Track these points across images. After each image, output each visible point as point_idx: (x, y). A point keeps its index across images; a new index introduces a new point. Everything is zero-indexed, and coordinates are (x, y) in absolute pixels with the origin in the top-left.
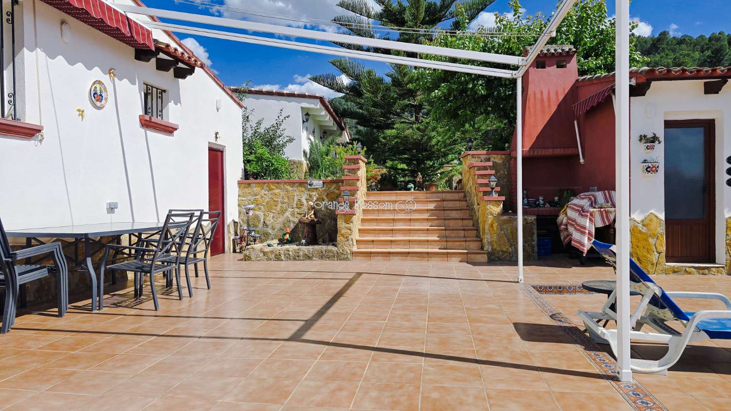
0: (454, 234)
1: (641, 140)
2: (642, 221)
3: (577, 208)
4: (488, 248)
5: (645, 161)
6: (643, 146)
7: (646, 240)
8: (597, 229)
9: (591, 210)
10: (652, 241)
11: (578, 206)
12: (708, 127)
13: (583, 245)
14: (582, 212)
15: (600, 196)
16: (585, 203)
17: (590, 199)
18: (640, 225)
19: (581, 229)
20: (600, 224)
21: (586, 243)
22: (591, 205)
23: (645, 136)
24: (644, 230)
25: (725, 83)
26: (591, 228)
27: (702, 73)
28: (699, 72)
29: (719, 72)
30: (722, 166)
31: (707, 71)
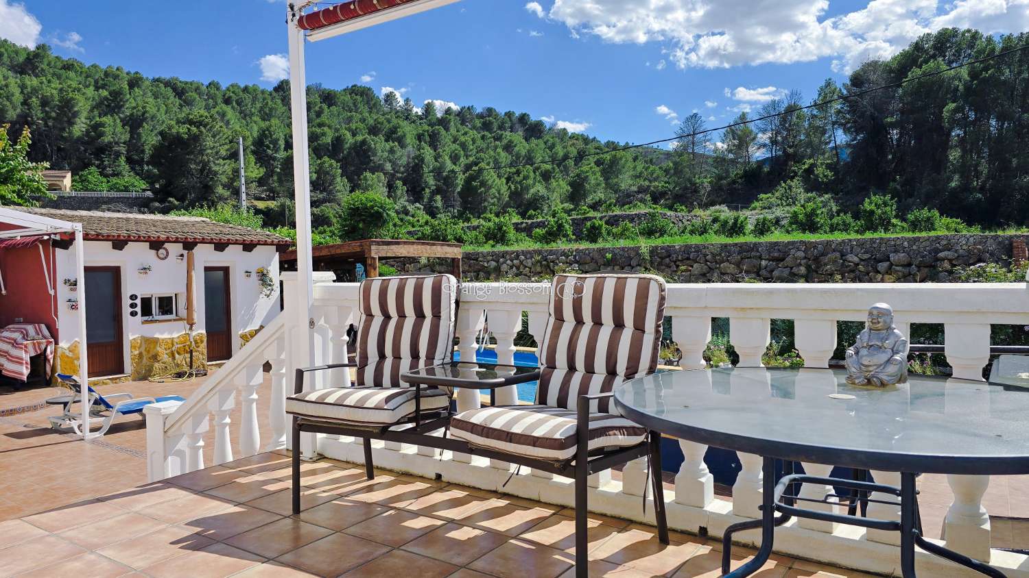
1: (65, 283)
2: (69, 348)
3: (8, 340)
5: (70, 301)
6: (67, 288)
7: (73, 363)
8: (31, 358)
9: (25, 342)
10: (77, 362)
11: (9, 339)
12: (115, 272)
13: (22, 374)
14: (15, 344)
15: (31, 329)
16: (17, 336)
17: (22, 332)
18: (67, 351)
19: (19, 361)
20: (33, 354)
21: (25, 371)
22: (24, 338)
23: (69, 281)
24: (70, 355)
25: (127, 244)
26: (26, 357)
27: (111, 238)
28: (108, 236)
29: (122, 238)
30: (126, 302)
31: (114, 236)
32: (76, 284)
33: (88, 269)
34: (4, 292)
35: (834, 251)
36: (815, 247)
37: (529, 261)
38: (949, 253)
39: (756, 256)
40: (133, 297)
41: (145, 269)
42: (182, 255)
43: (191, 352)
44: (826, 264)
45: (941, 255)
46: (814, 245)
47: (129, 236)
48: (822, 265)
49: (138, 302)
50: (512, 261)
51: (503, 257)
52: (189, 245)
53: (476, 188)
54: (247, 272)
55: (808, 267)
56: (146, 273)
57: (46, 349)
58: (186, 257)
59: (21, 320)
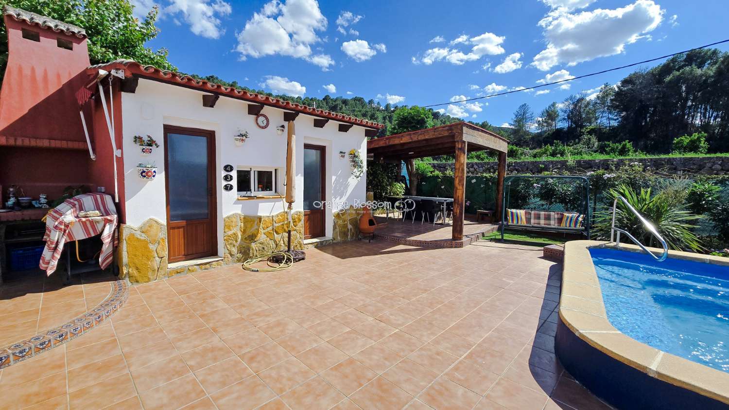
1: (135, 141)
3: (57, 216)
6: (138, 148)
10: (152, 247)
11: (59, 214)
12: (209, 138)
15: (88, 201)
17: (74, 205)
23: (140, 138)
25: (218, 99)
29: (209, 85)
30: (221, 173)
32: (150, 145)
33: (169, 130)
34: (92, 156)
40: (228, 168)
41: (242, 135)
42: (283, 126)
43: (289, 232)
49: (234, 174)
52: (290, 114)
54: (341, 152)
56: (243, 140)
57: (101, 231)
58: (286, 129)
59: (103, 189)
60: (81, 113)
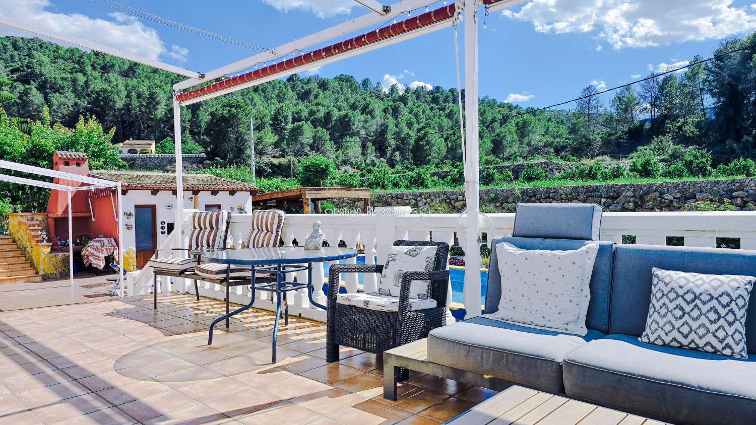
0: (14, 267)
1: (124, 214)
2: (126, 252)
4: (41, 272)
5: (126, 225)
6: (126, 217)
7: (128, 261)
8: (105, 257)
9: (102, 248)
10: (130, 261)
11: (94, 246)
12: (153, 208)
13: (101, 266)
14: (97, 249)
15: (105, 240)
16: (98, 245)
17: (101, 242)
18: (125, 254)
19: (98, 258)
20: (106, 255)
22: (102, 246)
23: (127, 213)
24: (127, 256)
25: (158, 192)
26: (103, 257)
27: (149, 188)
28: (148, 187)
29: (155, 188)
30: (159, 225)
31: (151, 187)
32: (130, 216)
33: (136, 207)
34: (93, 220)
35: (655, 191)
36: (641, 189)
37: (437, 199)
38: (741, 192)
39: (598, 196)
40: (163, 223)
41: (169, 206)
42: (192, 198)
44: (648, 201)
45: (735, 194)
46: (640, 187)
47: (159, 187)
48: (645, 202)
49: (166, 225)
50: (426, 199)
51: (420, 196)
52: (196, 192)
53: (423, 146)
54: (231, 208)
55: (635, 203)
56: (170, 209)
57: (113, 253)
58: (193, 200)
59: (102, 236)
60: (89, 199)
